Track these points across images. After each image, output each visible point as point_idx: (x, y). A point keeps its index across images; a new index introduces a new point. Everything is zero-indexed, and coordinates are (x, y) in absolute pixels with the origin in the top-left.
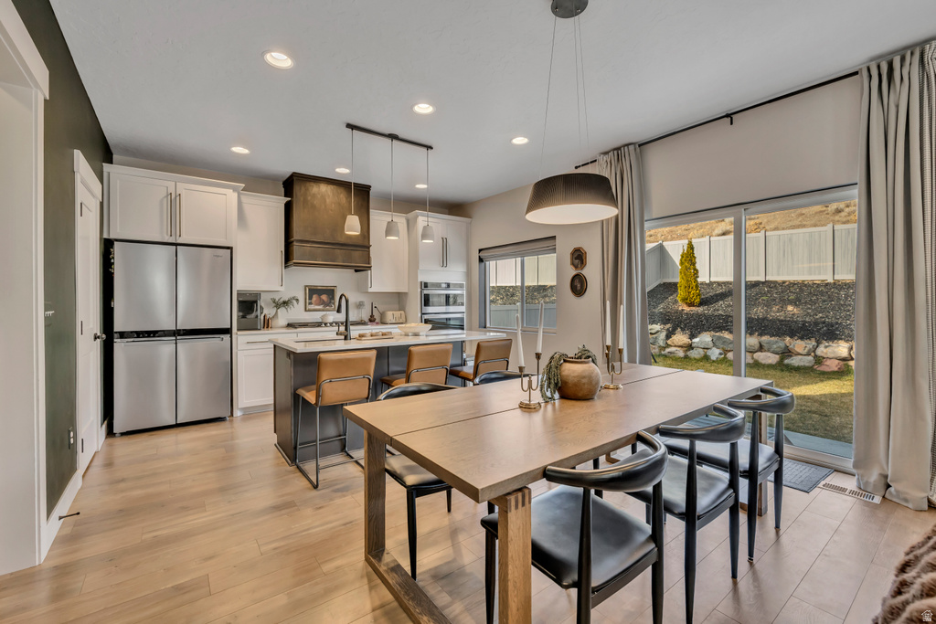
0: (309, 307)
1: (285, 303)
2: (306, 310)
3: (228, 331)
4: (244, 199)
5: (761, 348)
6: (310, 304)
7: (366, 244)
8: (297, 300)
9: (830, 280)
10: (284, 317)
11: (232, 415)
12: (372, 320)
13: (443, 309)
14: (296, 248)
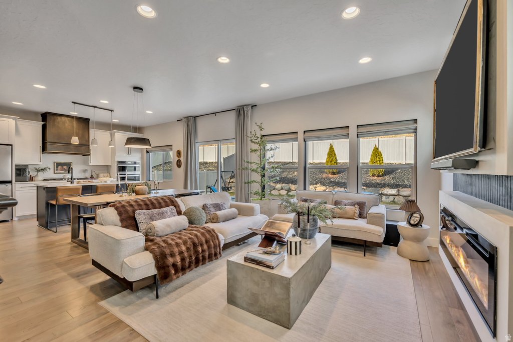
0: (56, 172)
1: (43, 170)
2: (54, 173)
3: (10, 182)
4: (18, 122)
5: (282, 189)
6: (57, 170)
7: (88, 144)
8: (49, 168)
9: (312, 162)
10: (41, 176)
11: (12, 220)
12: (92, 177)
13: (133, 172)
14: (48, 146)
